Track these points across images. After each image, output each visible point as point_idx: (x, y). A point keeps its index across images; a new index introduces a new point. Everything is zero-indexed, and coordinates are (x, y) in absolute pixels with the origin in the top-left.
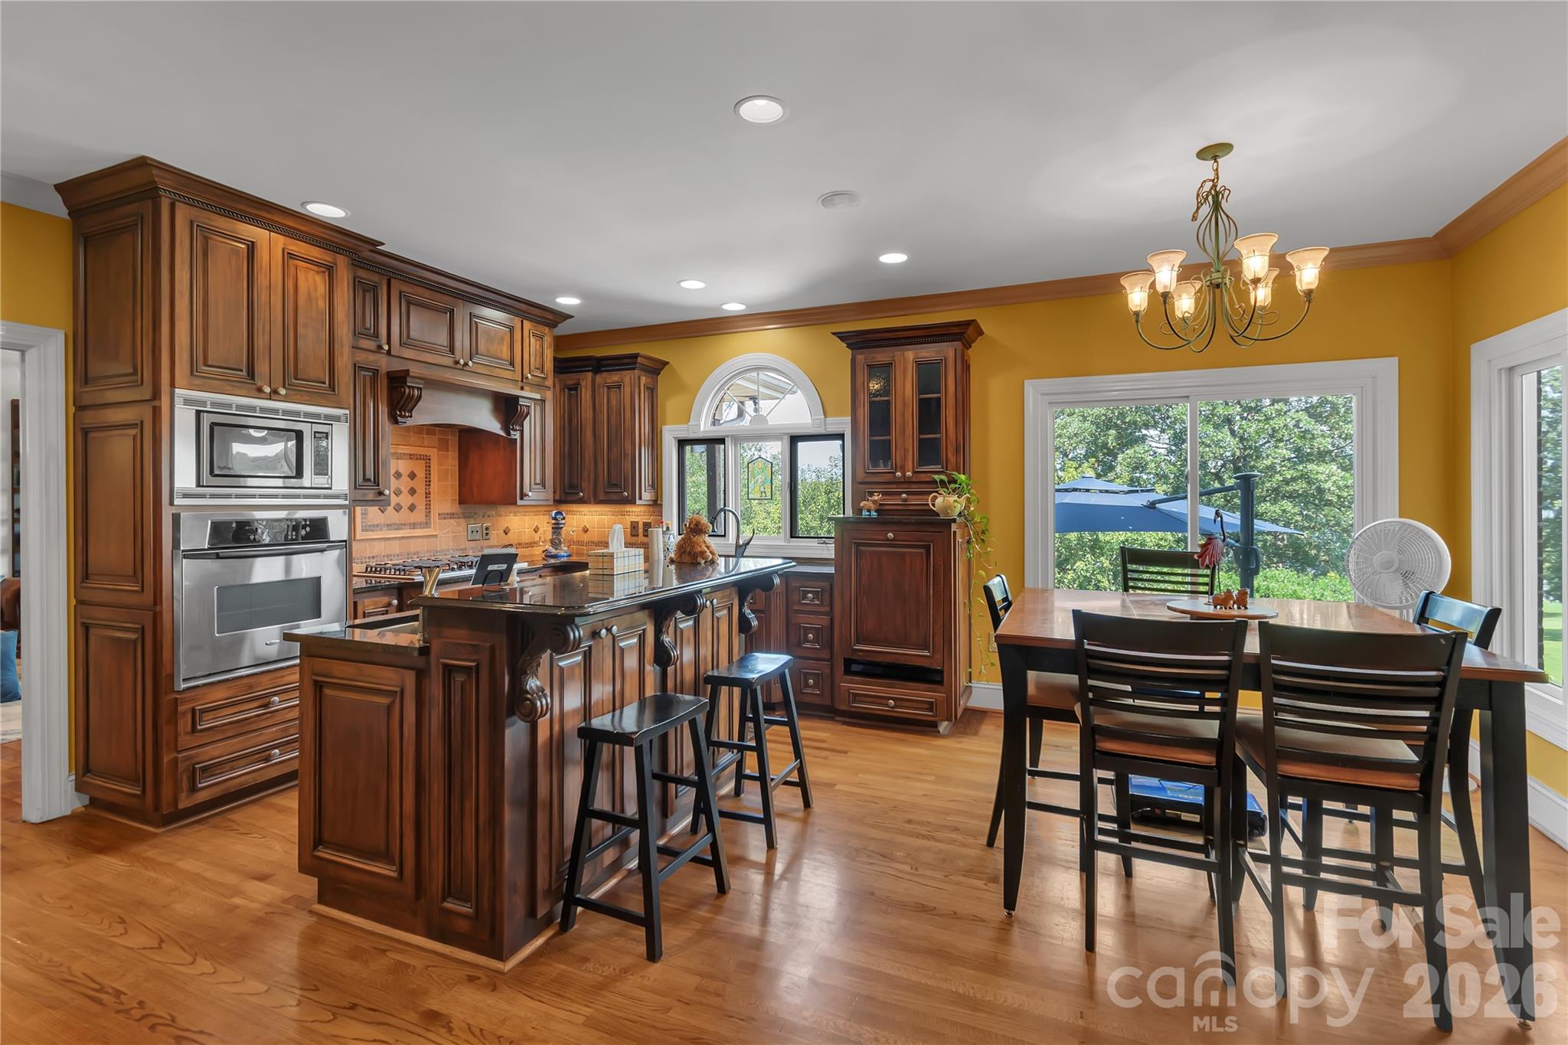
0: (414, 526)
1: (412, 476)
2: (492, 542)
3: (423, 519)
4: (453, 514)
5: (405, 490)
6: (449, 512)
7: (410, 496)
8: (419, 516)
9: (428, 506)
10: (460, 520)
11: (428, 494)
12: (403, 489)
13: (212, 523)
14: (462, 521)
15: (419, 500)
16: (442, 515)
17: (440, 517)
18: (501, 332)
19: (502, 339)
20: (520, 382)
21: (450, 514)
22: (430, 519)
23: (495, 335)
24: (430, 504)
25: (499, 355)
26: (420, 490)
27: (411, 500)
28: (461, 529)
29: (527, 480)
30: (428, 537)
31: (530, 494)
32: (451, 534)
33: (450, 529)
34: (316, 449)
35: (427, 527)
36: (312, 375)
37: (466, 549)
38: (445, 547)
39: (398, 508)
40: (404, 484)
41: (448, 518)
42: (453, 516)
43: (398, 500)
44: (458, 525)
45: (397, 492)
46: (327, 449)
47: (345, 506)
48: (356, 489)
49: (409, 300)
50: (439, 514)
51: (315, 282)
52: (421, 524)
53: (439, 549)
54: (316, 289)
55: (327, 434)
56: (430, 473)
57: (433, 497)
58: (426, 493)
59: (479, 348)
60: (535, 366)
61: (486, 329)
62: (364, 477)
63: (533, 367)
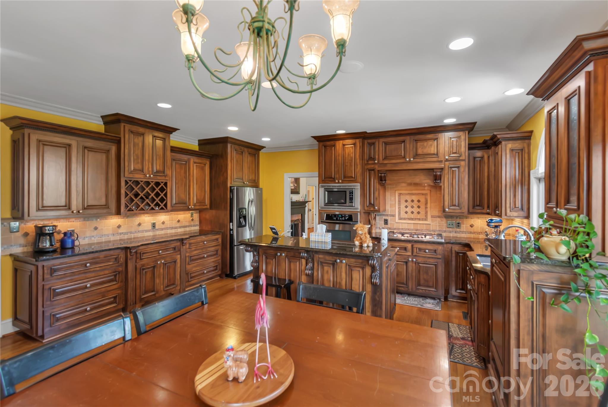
0: (419, 219)
1: (419, 201)
2: (462, 230)
3: (424, 217)
4: (439, 216)
5: (416, 206)
6: (437, 215)
7: (418, 209)
8: (422, 216)
9: (426, 213)
10: (443, 219)
12: (414, 206)
13: (326, 215)
14: (444, 220)
15: (422, 210)
16: (433, 216)
17: (432, 217)
18: (430, 143)
19: (431, 145)
20: (442, 161)
21: (438, 216)
22: (427, 217)
23: (427, 145)
24: (427, 212)
25: (429, 152)
26: (422, 206)
27: (418, 210)
28: (444, 222)
29: (446, 204)
30: (426, 224)
31: (447, 210)
32: (438, 224)
33: (437, 222)
34: (350, 196)
35: (425, 220)
36: (349, 175)
37: (446, 231)
38: (434, 229)
39: (412, 213)
40: (415, 204)
41: (436, 218)
42: (439, 217)
43: (412, 210)
44: (442, 221)
45: (412, 207)
46: (353, 196)
47: (358, 212)
48: (367, 206)
49: (386, 144)
50: (432, 216)
51: (350, 150)
52: (423, 219)
53: (431, 229)
54: (350, 151)
55: (353, 191)
56: (427, 200)
57: (429, 209)
58: (425, 208)
59: (418, 152)
60: (453, 152)
61: (422, 143)
62: (370, 203)
63: (452, 153)
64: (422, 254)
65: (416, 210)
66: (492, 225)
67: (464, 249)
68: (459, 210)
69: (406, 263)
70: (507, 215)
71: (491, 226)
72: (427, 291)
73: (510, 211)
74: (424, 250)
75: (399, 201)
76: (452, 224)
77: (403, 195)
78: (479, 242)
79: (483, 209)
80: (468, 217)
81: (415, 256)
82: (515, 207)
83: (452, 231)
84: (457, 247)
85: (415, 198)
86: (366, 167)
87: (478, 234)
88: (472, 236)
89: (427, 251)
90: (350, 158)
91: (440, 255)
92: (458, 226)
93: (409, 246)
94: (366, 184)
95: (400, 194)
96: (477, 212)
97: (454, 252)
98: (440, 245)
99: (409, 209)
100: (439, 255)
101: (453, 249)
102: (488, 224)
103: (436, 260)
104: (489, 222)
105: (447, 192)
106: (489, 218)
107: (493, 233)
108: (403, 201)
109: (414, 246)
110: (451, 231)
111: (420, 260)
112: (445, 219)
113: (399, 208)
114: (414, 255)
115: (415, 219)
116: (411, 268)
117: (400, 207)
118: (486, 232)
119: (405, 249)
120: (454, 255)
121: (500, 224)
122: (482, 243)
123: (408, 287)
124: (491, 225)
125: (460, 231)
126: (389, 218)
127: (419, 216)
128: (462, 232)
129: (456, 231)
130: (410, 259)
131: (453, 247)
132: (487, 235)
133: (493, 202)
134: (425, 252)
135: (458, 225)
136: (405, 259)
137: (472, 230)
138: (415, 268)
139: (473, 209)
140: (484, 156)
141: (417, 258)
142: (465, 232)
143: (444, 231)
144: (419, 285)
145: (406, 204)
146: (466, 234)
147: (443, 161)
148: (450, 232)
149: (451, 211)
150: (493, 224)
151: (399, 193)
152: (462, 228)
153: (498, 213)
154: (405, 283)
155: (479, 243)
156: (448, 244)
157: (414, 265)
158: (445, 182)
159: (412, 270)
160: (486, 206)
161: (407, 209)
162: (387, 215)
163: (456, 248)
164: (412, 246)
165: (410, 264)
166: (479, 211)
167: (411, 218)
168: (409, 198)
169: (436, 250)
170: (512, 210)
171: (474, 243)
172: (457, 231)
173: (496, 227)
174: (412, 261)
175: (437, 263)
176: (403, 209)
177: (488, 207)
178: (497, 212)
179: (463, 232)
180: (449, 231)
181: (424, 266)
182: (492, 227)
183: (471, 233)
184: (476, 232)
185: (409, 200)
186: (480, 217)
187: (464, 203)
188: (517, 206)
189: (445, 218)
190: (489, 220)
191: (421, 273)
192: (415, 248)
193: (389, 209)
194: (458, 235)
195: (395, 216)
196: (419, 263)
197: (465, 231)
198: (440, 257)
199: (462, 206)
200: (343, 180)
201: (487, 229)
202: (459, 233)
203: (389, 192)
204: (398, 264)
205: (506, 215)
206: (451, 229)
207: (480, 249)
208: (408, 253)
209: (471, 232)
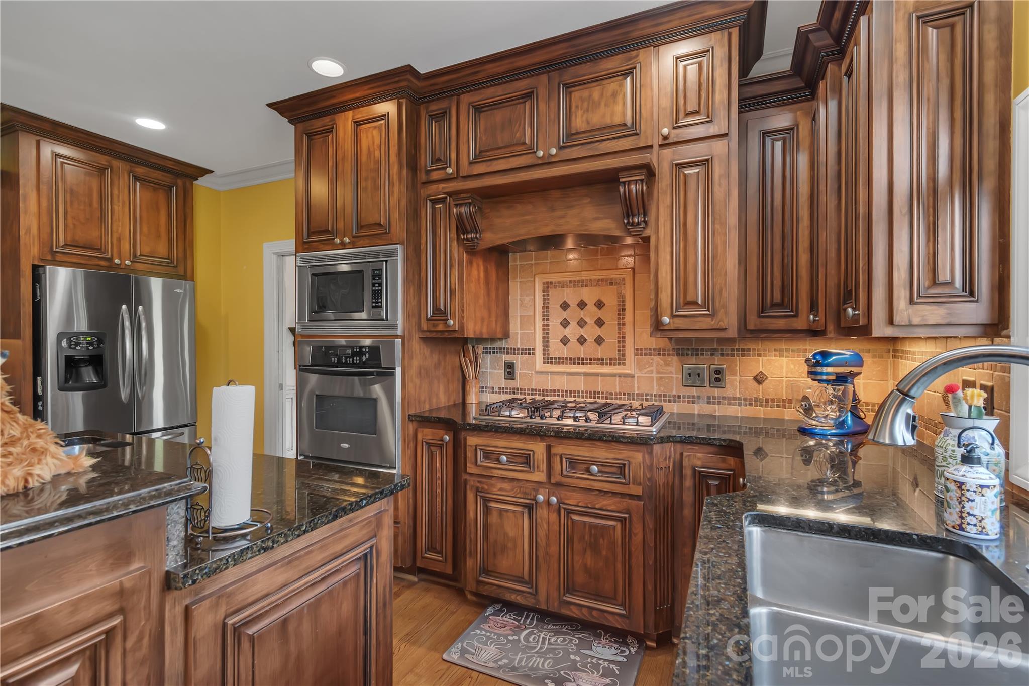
0: (601, 361)
1: (600, 304)
2: (728, 392)
3: (615, 355)
4: (659, 350)
5: (590, 321)
6: (654, 347)
7: (597, 327)
8: (608, 350)
9: (622, 339)
10: (669, 358)
11: (621, 325)
12: (587, 320)
13: (314, 348)
14: (675, 361)
15: (609, 333)
16: (641, 349)
17: (639, 352)
18: (612, 86)
19: (614, 95)
20: (651, 147)
21: (655, 350)
22: (624, 355)
23: (602, 95)
24: (624, 338)
25: (608, 121)
26: (611, 320)
27: (598, 331)
28: (673, 369)
29: (665, 298)
30: (620, 376)
31: (666, 319)
32: (655, 375)
33: (654, 368)
34: (374, 285)
35: (619, 364)
36: (371, 220)
37: (679, 397)
38: (644, 390)
39: (582, 341)
40: (590, 314)
41: (650, 355)
42: (659, 352)
43: (582, 332)
44: (667, 364)
45: (582, 323)
46: (380, 285)
47: (397, 336)
48: (428, 320)
49: (478, 109)
50: (637, 350)
51: (373, 137)
52: (611, 360)
53: (636, 392)
54: (374, 143)
55: (381, 270)
56: (624, 301)
57: (628, 329)
58: (619, 324)
59: (573, 125)
60: (685, 110)
61: (585, 94)
62: (436, 309)
63: (682, 114)
64: (578, 478)
65: (591, 332)
66: (827, 374)
67: (724, 461)
68: (709, 320)
69: (530, 508)
70: (897, 319)
71: (824, 378)
72: (594, 613)
73: (912, 302)
74: (584, 467)
75: (546, 308)
76: (699, 375)
77: (555, 287)
78: (782, 434)
79: (796, 316)
80: (749, 350)
81: (559, 485)
82: (934, 283)
83: (699, 397)
84: (700, 455)
85: (589, 295)
86: (424, 192)
87: (778, 406)
88: (761, 412)
89: (595, 469)
90: (372, 166)
91: (640, 484)
92: (717, 380)
93: (538, 449)
94: (423, 247)
95: (547, 286)
96: (772, 327)
97: (688, 472)
98: (639, 448)
99: (572, 331)
100: (637, 483)
101: (686, 463)
102: (813, 370)
103: (626, 502)
104: (818, 364)
105: (668, 258)
106: (815, 347)
107: (832, 402)
108: (555, 306)
109: (554, 450)
110: (693, 397)
111: (574, 499)
112: (676, 358)
113: (546, 327)
114: (553, 481)
115: (590, 361)
116: (545, 526)
117: (548, 325)
118: (805, 398)
119: (526, 459)
120: (688, 483)
121: (855, 370)
122: (791, 437)
123: (536, 593)
124: (821, 374)
125: (724, 398)
126: (518, 360)
127: (600, 352)
128: (729, 398)
129: (709, 397)
130: (541, 497)
131: (685, 454)
132: (808, 410)
133: (832, 283)
134: (588, 471)
135: (718, 377)
136: (525, 495)
137: (759, 391)
138: (556, 528)
139: (760, 317)
140: (798, 126)
141: (564, 493)
142: (739, 399)
143: (674, 396)
144: (570, 589)
145: (565, 314)
146: (740, 405)
147: (656, 147)
148: (693, 400)
149: (680, 323)
150: (830, 370)
151: (544, 284)
152: (728, 386)
153: (856, 318)
154: (526, 577)
155: (784, 436)
156: (668, 446)
157: (554, 516)
158: (661, 220)
159: (547, 537)
160: (804, 304)
161: (567, 332)
162: (514, 351)
163: (698, 458)
164: (549, 448)
165: (542, 513)
166: (781, 324)
167: (579, 359)
168: (571, 296)
169: (624, 465)
170: (919, 296)
171: (767, 434)
172: (714, 398)
173: (841, 379)
174: (548, 503)
175: (628, 511)
176: (557, 332)
177: (813, 307)
178: (850, 310)
179: (731, 400)
180: (689, 397)
181: (585, 523)
182: (827, 382)
183: (756, 402)
184: (773, 400)
185: (573, 303)
186: (787, 350)
187: (725, 294)
188: (941, 279)
189: (678, 355)
190: (814, 356)
191: (577, 546)
192: (558, 458)
193: (519, 332)
194: (719, 410)
195: (533, 354)
196: (569, 512)
197: (738, 395)
198: (637, 490)
199: (717, 304)
200: (354, 237)
201: (812, 389)
202: (719, 403)
203: (518, 280)
204: (507, 511)
205: (891, 322)
206: (694, 391)
207: (785, 456)
208: (537, 473)
209: (756, 400)
